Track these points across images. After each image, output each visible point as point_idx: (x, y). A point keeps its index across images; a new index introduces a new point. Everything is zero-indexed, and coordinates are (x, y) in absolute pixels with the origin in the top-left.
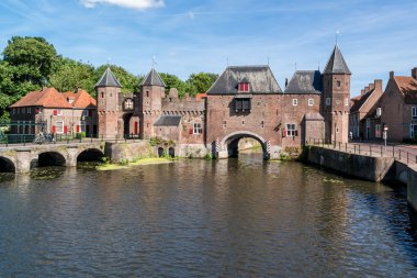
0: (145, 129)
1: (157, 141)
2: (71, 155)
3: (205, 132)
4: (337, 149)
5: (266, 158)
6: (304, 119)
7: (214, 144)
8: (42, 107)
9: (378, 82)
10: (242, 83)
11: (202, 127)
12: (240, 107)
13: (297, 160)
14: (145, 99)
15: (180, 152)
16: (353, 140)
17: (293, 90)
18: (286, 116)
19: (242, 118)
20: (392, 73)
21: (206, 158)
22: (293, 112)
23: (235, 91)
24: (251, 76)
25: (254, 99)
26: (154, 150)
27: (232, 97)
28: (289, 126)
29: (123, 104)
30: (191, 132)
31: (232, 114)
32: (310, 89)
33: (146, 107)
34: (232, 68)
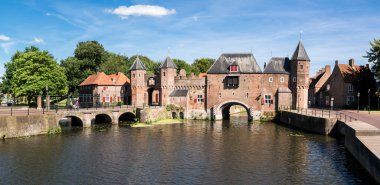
0: (163, 99)
1: (171, 107)
2: (115, 116)
3: (205, 101)
4: (300, 113)
5: (250, 119)
6: (277, 92)
7: (212, 109)
8: (96, 85)
10: (232, 66)
11: (203, 98)
12: (231, 83)
13: (272, 121)
14: (163, 77)
15: (188, 115)
16: (311, 106)
17: (269, 70)
18: (265, 89)
19: (233, 91)
20: (337, 62)
21: (206, 119)
22: (269, 87)
23: (227, 71)
24: (239, 61)
25: (242, 77)
26: (170, 114)
27: (225, 76)
28: (266, 96)
29: (148, 82)
30: (195, 101)
31: (225, 88)
32: (282, 70)
33: (163, 83)
34: (225, 55)
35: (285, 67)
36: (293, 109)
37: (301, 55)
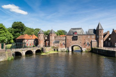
0: (50, 44)
1: (54, 47)
2: (34, 51)
3: (66, 45)
4: (100, 48)
5: (82, 51)
6: (92, 41)
7: (68, 48)
9: (108, 32)
10: (75, 32)
11: (65, 44)
12: (75, 38)
13: (90, 52)
14: (50, 37)
15: (59, 50)
16: (104, 46)
17: (88, 34)
18: (87, 40)
19: (75, 41)
20: (113, 29)
21: (66, 51)
23: (73, 34)
24: (77, 31)
25: (78, 36)
26: (53, 49)
27: (73, 36)
28: (87, 43)
29: (45, 38)
30: (62, 45)
31: (73, 40)
32: (93, 33)
33: (51, 39)
34: (72, 29)
35: (94, 33)
36: (97, 47)
37: (100, 28)
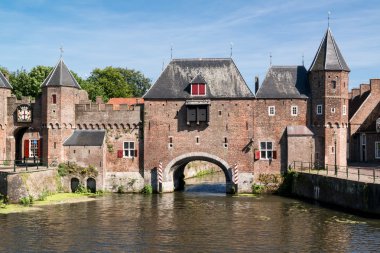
0: (51, 151)
1: (69, 168)
3: (140, 155)
4: (331, 174)
5: (231, 190)
6: (286, 135)
7: (154, 171)
9: (375, 81)
10: (195, 84)
11: (136, 147)
12: (194, 118)
13: (275, 193)
14: (51, 106)
15: (104, 184)
16: (353, 161)
17: (266, 94)
18: (259, 130)
19: (196, 134)
21: (144, 192)
22: (269, 125)
23: (185, 95)
24: (207, 74)
25: (214, 106)
26: (65, 182)
27: (181, 104)
28: (263, 144)
30: (120, 154)
31: (181, 128)
32: (294, 91)
33: (52, 118)
34: (179, 63)
35: (298, 86)
36: (316, 168)
37: (330, 61)
